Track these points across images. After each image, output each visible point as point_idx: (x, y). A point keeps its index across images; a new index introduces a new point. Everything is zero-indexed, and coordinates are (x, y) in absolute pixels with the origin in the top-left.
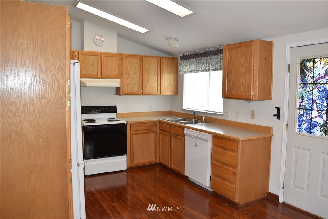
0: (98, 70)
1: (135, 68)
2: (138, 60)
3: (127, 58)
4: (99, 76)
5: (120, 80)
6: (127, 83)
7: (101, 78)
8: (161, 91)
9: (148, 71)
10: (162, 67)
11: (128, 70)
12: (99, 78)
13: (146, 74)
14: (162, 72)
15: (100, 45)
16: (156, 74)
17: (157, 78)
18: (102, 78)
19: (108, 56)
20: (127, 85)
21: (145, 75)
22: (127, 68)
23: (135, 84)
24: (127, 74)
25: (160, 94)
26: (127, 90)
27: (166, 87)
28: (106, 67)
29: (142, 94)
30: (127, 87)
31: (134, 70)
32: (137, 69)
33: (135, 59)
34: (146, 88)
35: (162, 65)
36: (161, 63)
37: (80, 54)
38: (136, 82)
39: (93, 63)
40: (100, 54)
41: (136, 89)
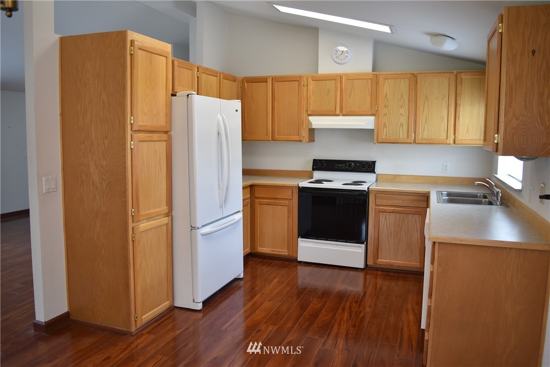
0: (336, 102)
1: (402, 96)
2: (407, 81)
3: (387, 80)
4: (338, 112)
5: (373, 118)
6: (385, 123)
7: (341, 114)
8: (455, 137)
9: (428, 101)
10: (458, 91)
11: (388, 101)
12: (338, 115)
13: (424, 106)
14: (458, 102)
15: (343, 61)
16: (445, 104)
17: (446, 112)
18: (343, 115)
19: (353, 79)
20: (385, 125)
21: (422, 108)
22: (386, 96)
23: (402, 125)
24: (386, 107)
25: (454, 143)
26: (386, 135)
27: (468, 131)
28: (350, 96)
29: (415, 142)
30: (385, 130)
31: (400, 100)
32: (406, 97)
33: (402, 80)
34: (424, 131)
35: (459, 88)
36: (458, 83)
37: (310, 80)
38: (404, 120)
39: (329, 92)
40: (340, 77)
41: (402, 134)
